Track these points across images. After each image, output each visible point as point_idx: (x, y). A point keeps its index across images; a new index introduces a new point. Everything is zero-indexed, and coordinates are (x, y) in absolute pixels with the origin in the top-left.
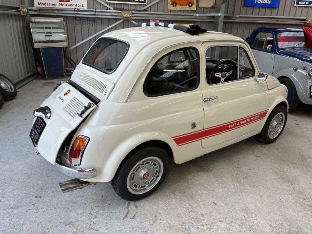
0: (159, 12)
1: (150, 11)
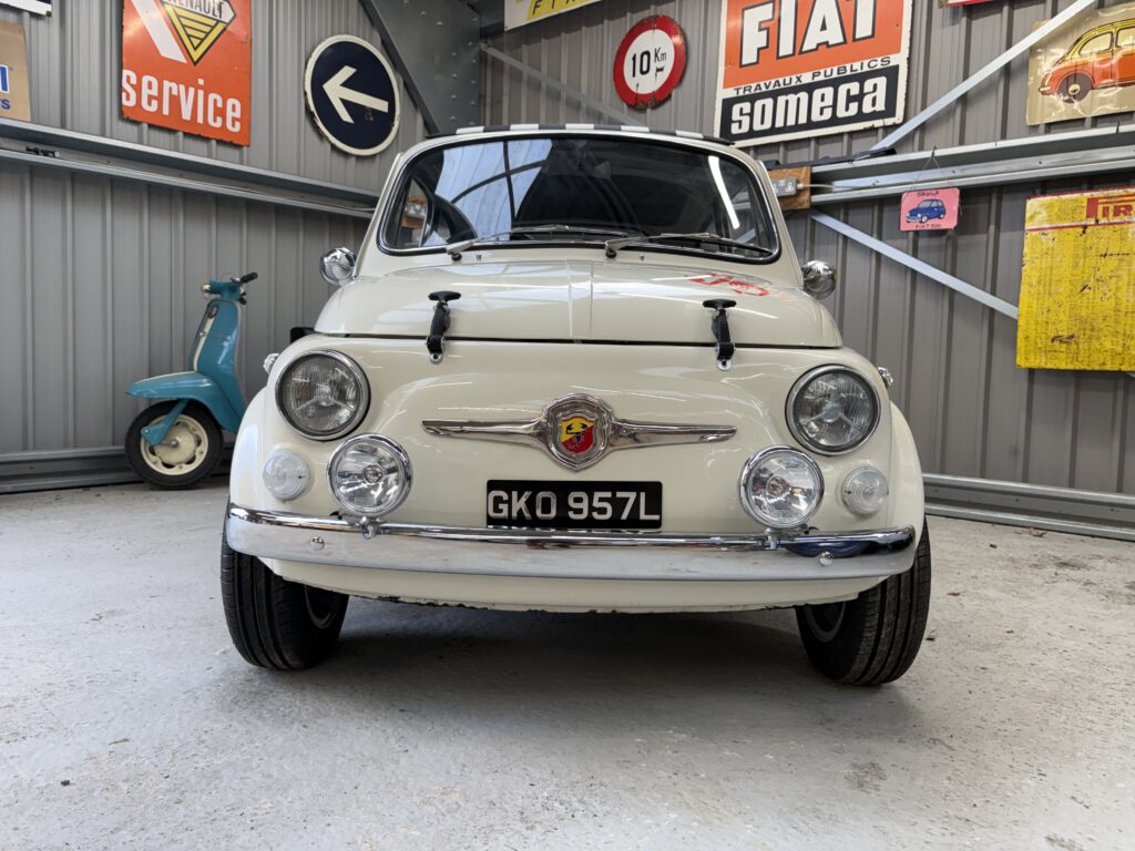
1: (919, 150)
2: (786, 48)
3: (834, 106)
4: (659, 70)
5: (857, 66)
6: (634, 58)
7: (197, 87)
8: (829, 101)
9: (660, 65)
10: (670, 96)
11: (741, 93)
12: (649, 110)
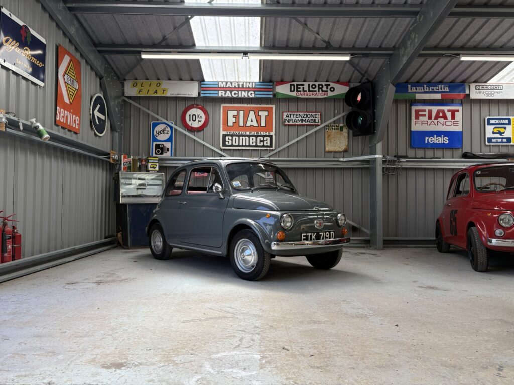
0: (291, 157)
1: (279, 157)
2: (242, 124)
3: (256, 142)
4: (199, 121)
5: (262, 133)
6: (190, 115)
7: (71, 113)
8: (255, 140)
9: (200, 120)
10: (203, 130)
11: (228, 133)
12: (196, 133)
